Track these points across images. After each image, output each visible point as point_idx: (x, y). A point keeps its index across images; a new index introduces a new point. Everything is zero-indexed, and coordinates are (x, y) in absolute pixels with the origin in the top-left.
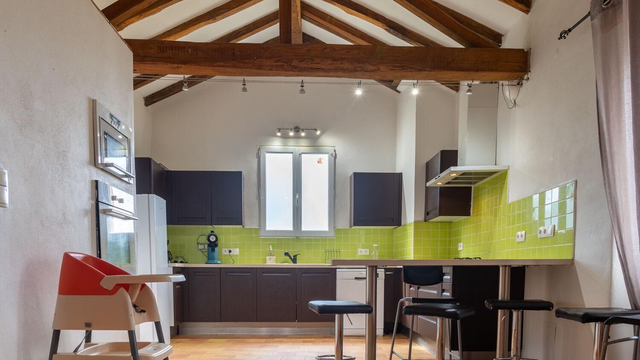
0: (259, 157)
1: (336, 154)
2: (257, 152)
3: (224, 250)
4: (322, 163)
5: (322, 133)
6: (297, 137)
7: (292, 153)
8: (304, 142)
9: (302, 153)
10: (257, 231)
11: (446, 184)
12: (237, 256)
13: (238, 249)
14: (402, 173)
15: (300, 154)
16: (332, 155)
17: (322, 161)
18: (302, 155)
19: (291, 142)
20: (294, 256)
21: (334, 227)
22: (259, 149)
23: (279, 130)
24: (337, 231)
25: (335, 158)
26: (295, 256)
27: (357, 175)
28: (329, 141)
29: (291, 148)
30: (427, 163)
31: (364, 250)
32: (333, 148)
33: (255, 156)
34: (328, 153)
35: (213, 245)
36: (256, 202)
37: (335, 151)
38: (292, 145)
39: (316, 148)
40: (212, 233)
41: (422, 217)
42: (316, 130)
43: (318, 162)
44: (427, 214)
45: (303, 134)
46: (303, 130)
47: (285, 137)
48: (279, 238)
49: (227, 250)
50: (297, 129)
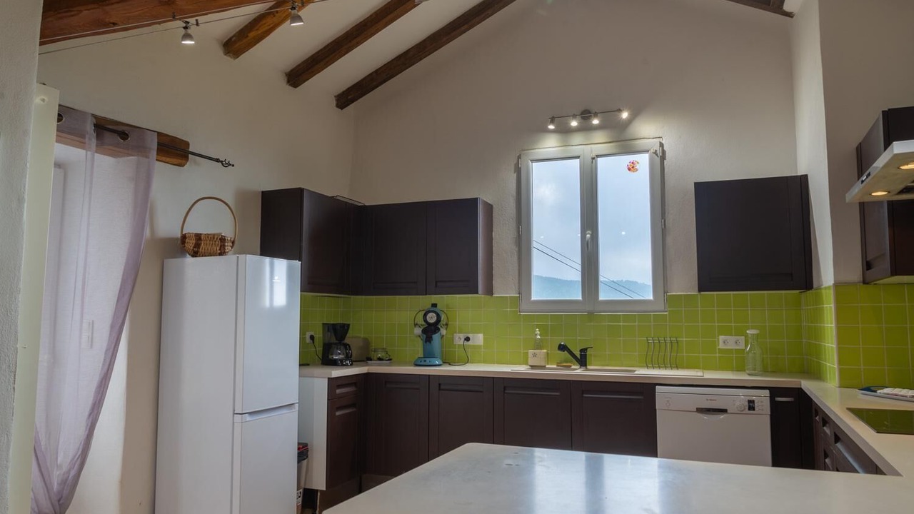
0: (518, 171)
1: (664, 152)
2: (516, 162)
3: (457, 336)
4: (637, 170)
5: (635, 115)
6: (585, 128)
7: (578, 157)
8: (600, 136)
9: (598, 156)
10: (516, 302)
11: (902, 192)
12: (479, 347)
13: (481, 336)
14: (806, 176)
15: (593, 159)
16: (655, 153)
17: (638, 166)
18: (599, 160)
19: (577, 139)
20: (581, 351)
21: (665, 292)
22: (519, 157)
23: (552, 121)
24: (672, 301)
25: (663, 158)
26: (583, 351)
27: (701, 188)
28: (649, 130)
29: (576, 150)
30: (857, 148)
31: (731, 339)
32: (658, 140)
33: (513, 170)
34: (647, 151)
35: (430, 331)
36: (515, 249)
37: (662, 145)
38: (579, 144)
39: (624, 145)
40: (432, 309)
41: (855, 274)
42: (620, 111)
43: (629, 169)
44: (868, 265)
45: (596, 122)
46: (596, 115)
47: (564, 131)
48: (556, 313)
49: (463, 336)
50: (586, 115)
